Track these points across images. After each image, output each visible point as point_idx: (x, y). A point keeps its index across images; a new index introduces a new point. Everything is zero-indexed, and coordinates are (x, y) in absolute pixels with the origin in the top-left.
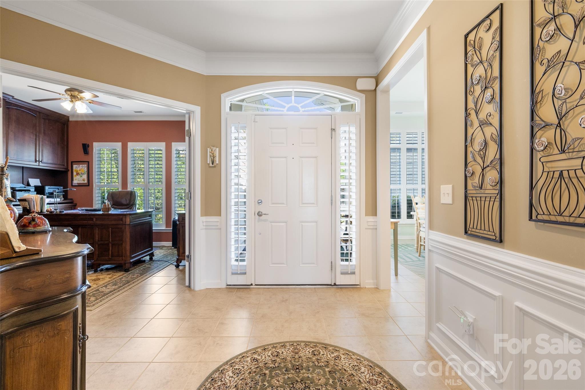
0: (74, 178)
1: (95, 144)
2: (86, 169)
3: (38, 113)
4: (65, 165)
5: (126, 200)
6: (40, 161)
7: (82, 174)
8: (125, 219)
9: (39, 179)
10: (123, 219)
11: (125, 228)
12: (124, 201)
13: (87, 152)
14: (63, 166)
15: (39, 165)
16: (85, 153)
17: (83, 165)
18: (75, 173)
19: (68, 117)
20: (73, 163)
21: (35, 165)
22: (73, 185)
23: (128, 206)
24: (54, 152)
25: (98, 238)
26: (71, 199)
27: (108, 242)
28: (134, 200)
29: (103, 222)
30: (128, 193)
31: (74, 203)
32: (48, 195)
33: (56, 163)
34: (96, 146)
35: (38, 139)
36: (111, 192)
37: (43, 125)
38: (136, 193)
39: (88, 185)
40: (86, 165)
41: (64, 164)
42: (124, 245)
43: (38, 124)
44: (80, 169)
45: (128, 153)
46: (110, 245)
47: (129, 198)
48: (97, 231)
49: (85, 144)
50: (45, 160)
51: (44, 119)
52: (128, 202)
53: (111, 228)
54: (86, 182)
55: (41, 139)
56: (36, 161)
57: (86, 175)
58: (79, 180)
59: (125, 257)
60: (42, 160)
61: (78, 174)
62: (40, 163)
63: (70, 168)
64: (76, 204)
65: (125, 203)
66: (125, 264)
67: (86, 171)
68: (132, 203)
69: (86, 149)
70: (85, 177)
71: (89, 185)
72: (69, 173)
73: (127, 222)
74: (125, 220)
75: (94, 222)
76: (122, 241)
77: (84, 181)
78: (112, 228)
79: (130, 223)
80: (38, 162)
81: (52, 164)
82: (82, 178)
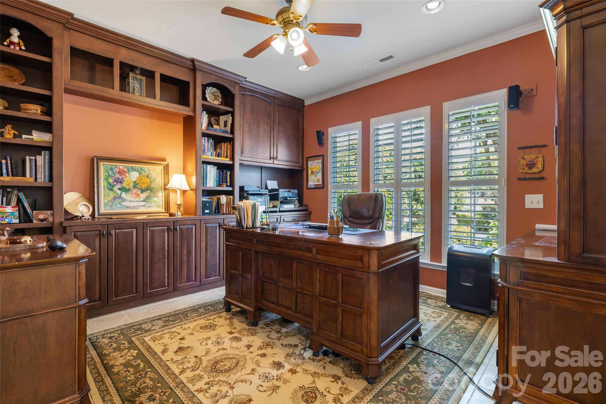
0: (310, 178)
1: (330, 130)
2: (321, 166)
3: (272, 99)
4: (300, 163)
5: (368, 209)
6: (274, 158)
7: (316, 172)
8: (367, 258)
9: (277, 181)
10: (364, 257)
11: (368, 278)
12: (365, 212)
13: (321, 142)
14: (298, 164)
15: (273, 164)
16: (319, 144)
17: (318, 161)
18: (310, 172)
19: (303, 101)
20: (308, 159)
21: (270, 163)
22: (308, 187)
23: (371, 221)
24: (289, 147)
25: (320, 288)
26: (306, 205)
27: (336, 303)
28: (381, 209)
29: (327, 258)
30: (370, 197)
31: (309, 210)
32: (281, 200)
33: (291, 160)
34: (331, 131)
35: (272, 131)
36: (346, 197)
37: (277, 113)
38: (384, 197)
39: (322, 186)
40: (321, 160)
41: (299, 161)
42: (365, 319)
43: (272, 113)
44: (315, 165)
45: (370, 134)
46: (340, 309)
47: (373, 205)
48: (317, 275)
49: (319, 131)
50: (280, 157)
51: (278, 105)
52: (371, 213)
53: (341, 273)
54: (320, 183)
55: (275, 131)
56: (270, 158)
57: (321, 173)
58: (314, 181)
59: (366, 347)
60: (276, 157)
61: (312, 173)
62: (274, 161)
63: (305, 167)
64: (311, 212)
65: (366, 214)
66: (368, 365)
67: (321, 168)
68: (377, 215)
69: (321, 137)
70: (320, 176)
71: (323, 188)
72: (305, 172)
73: (371, 266)
74: (369, 260)
75: (312, 256)
76: (361, 308)
77: (319, 182)
78: (343, 275)
79: (379, 269)
80: (272, 159)
81: (287, 161)
82: (316, 178)
